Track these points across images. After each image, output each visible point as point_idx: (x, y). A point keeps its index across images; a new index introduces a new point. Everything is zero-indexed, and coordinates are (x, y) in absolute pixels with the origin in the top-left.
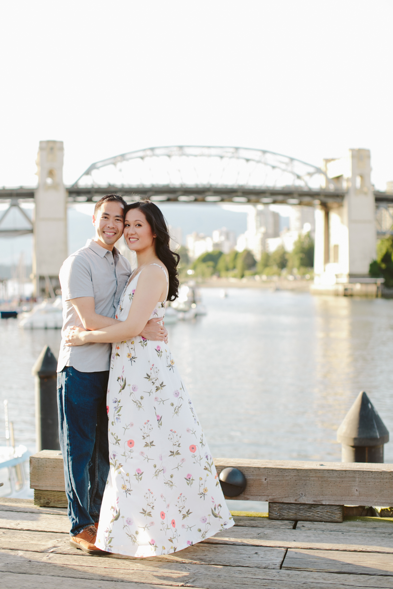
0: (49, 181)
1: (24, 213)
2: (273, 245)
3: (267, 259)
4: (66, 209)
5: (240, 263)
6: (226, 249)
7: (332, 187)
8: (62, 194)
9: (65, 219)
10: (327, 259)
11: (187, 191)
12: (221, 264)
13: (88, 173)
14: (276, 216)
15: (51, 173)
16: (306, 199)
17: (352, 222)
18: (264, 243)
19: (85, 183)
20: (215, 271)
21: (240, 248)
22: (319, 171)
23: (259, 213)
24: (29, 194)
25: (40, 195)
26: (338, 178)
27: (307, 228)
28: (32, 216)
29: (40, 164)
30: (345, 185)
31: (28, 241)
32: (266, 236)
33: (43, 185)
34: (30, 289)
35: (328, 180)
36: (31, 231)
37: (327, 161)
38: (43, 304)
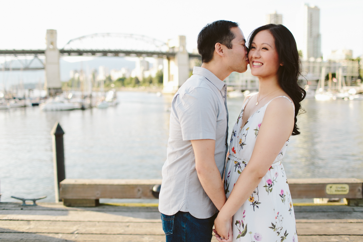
0: (51, 47)
1: (40, 61)
2: (147, 75)
3: (145, 81)
4: (59, 59)
5: (133, 82)
6: (127, 76)
7: (171, 51)
8: (57, 53)
9: (58, 63)
10: (169, 80)
11: (111, 52)
12: (126, 82)
13: (68, 43)
14: (148, 63)
15: (52, 43)
16: (161, 55)
17: (179, 65)
18: (143, 74)
19: (67, 48)
20: (123, 85)
21: (133, 76)
22: (165, 44)
23: (141, 62)
24: (42, 52)
25: (47, 53)
26: (173, 48)
27: (160, 67)
28: (44, 62)
29: (47, 39)
30: (176, 50)
31: (42, 73)
32: (144, 70)
33: (48, 48)
34: (44, 93)
35: (170, 48)
36: (43, 68)
37: (169, 40)
38: (50, 100)
